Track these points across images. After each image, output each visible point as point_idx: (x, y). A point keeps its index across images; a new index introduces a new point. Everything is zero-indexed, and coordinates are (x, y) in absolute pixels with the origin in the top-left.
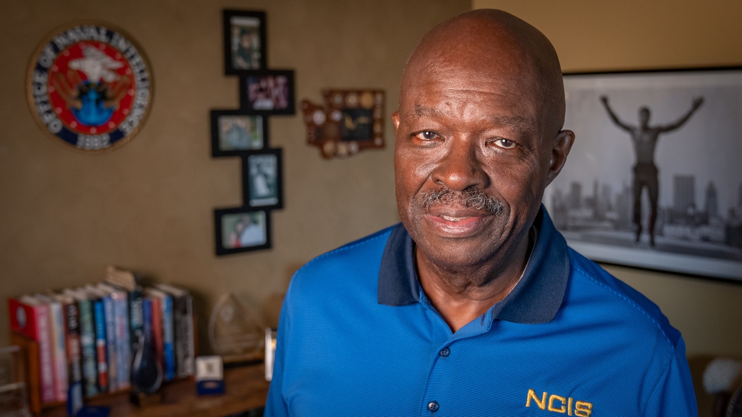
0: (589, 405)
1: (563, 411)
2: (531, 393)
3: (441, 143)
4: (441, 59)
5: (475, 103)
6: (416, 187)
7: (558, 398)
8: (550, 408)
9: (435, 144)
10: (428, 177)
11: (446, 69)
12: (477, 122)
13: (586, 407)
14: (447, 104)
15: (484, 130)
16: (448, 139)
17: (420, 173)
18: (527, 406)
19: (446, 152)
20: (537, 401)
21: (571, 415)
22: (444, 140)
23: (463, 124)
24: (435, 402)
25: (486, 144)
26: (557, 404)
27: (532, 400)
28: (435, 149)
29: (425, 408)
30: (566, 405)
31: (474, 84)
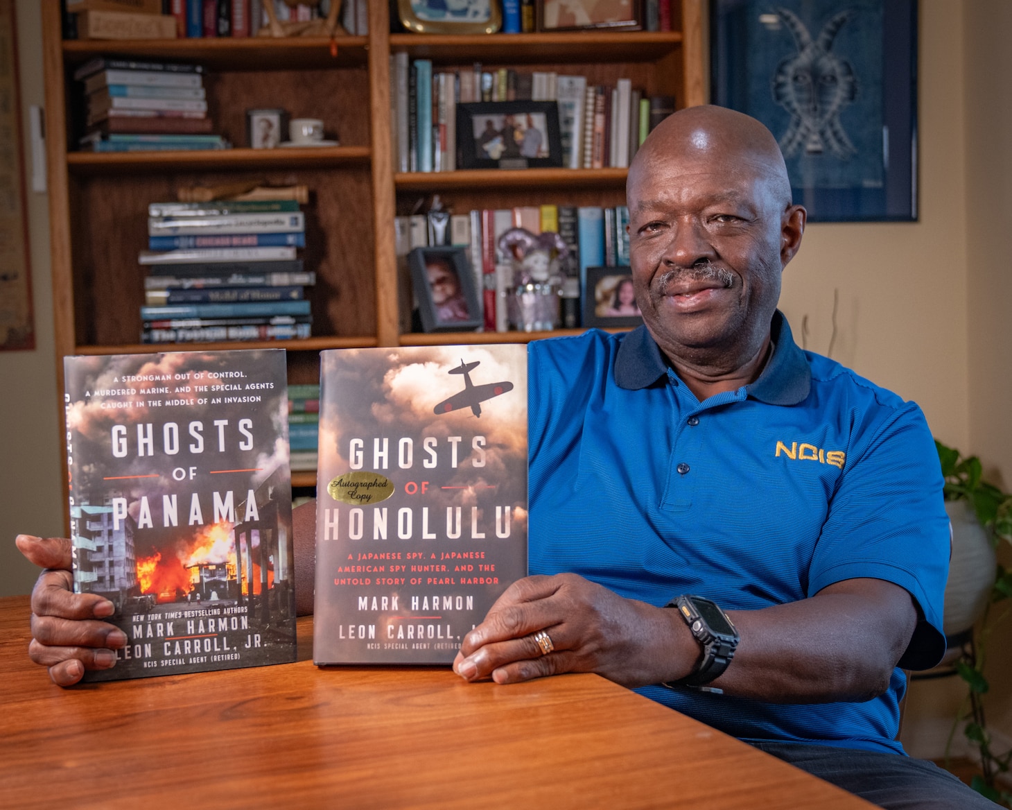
0: (841, 454)
1: (814, 458)
2: (779, 445)
3: (667, 229)
4: (655, 154)
5: (690, 186)
6: (650, 274)
7: (808, 447)
8: (801, 457)
9: (662, 232)
10: (660, 262)
11: (659, 161)
12: (695, 203)
13: (838, 456)
14: (665, 193)
15: (703, 209)
16: (673, 225)
17: (652, 260)
18: (776, 455)
19: (673, 237)
20: (787, 452)
21: (824, 463)
22: (669, 226)
23: (683, 207)
25: (708, 222)
26: (808, 452)
27: (782, 451)
28: (663, 236)
30: (818, 455)
31: (686, 168)
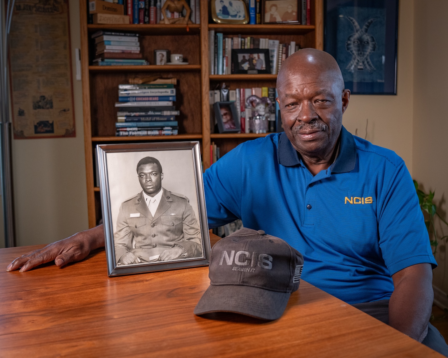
0: (371, 197)
1: (360, 202)
2: (346, 198)
5: (307, 88)
6: (291, 125)
7: (357, 198)
8: (355, 203)
9: (296, 107)
10: (296, 120)
12: (309, 95)
13: (370, 199)
14: (296, 91)
15: (313, 97)
17: (292, 119)
18: (345, 203)
20: (349, 201)
21: (364, 204)
22: (299, 105)
23: (304, 97)
24: (310, 205)
26: (357, 200)
27: (347, 201)
29: (306, 208)
30: (361, 201)
